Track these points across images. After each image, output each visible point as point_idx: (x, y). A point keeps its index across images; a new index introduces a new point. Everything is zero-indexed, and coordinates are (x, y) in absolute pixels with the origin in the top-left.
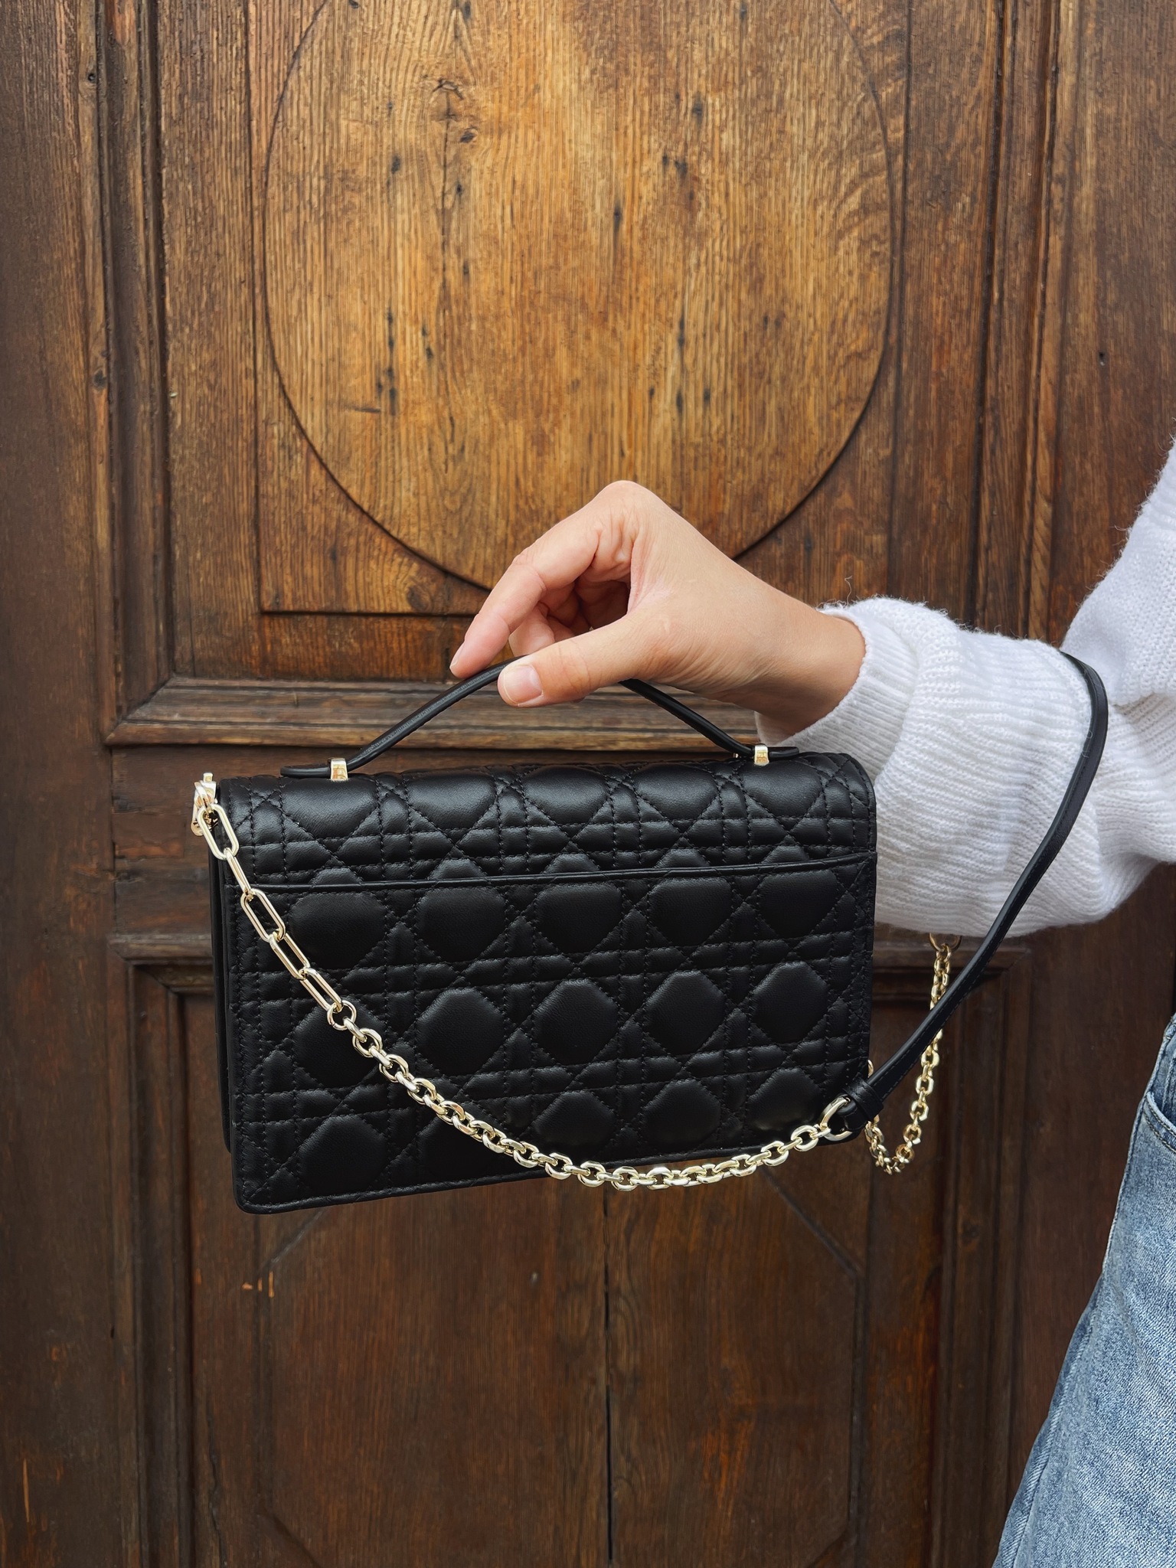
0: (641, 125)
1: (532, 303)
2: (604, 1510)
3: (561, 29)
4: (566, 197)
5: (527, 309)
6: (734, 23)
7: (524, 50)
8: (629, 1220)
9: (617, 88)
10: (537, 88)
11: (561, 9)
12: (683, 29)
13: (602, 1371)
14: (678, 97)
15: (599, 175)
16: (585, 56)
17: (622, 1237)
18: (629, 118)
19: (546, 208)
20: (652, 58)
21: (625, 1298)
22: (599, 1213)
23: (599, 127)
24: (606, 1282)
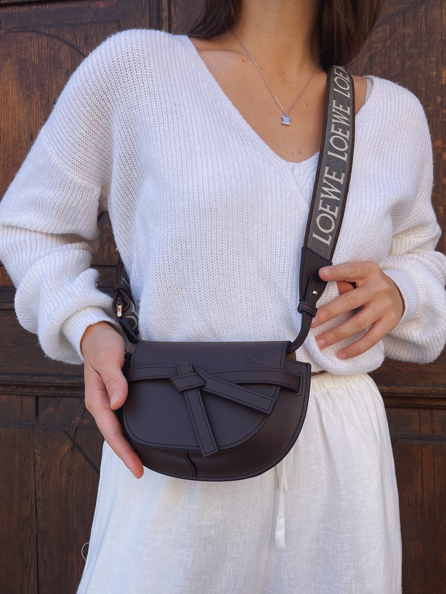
0: (38, 110)
1: (7, 167)
2: (36, 579)
3: (14, 82)
4: (17, 133)
5: (6, 168)
6: (65, 77)
7: (3, 89)
8: (42, 473)
9: (30, 99)
10: (7, 101)
11: (13, 76)
12: (49, 80)
13: (35, 528)
14: (49, 100)
15: (26, 125)
16: (21, 90)
17: (40, 479)
18: (34, 108)
19: (11, 136)
20: (41, 89)
21: (42, 502)
22: (32, 471)
23: (26, 111)
24: (35, 496)
